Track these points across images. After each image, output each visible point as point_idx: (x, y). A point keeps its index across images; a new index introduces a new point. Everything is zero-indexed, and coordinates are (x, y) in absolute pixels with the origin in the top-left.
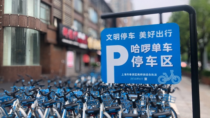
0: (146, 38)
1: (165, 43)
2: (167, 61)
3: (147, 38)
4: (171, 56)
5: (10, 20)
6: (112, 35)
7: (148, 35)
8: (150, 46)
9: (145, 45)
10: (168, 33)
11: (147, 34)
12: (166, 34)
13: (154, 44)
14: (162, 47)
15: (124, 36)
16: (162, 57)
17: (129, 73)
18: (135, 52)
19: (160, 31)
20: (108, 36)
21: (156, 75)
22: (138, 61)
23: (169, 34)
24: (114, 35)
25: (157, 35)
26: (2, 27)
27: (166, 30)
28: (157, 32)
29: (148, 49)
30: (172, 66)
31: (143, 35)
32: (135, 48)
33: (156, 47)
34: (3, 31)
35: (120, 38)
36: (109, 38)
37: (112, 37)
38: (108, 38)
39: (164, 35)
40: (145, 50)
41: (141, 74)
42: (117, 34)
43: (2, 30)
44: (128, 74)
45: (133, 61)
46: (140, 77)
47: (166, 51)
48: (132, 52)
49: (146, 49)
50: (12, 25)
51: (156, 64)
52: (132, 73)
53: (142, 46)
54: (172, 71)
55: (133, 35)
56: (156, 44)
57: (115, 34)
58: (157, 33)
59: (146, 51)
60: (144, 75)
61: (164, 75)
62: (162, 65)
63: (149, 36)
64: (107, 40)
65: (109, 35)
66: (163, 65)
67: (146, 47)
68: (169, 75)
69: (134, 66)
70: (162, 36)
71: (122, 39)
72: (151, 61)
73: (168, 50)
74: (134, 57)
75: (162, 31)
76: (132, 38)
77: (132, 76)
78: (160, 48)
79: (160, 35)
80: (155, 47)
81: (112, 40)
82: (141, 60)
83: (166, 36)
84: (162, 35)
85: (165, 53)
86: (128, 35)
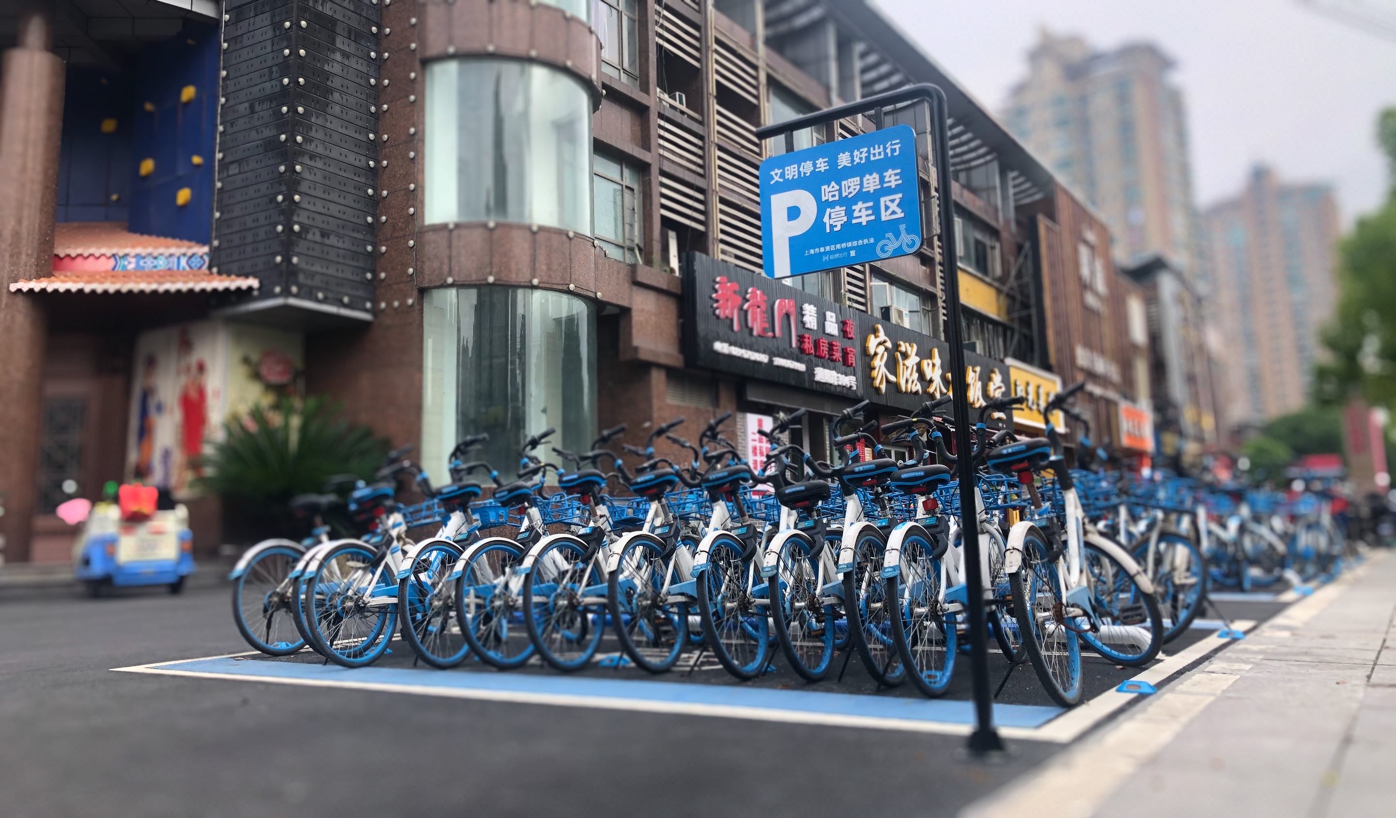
0: (850, 165)
1: (887, 171)
2: (893, 207)
3: (853, 164)
4: (900, 195)
5: (454, 253)
6: (781, 171)
7: (855, 158)
8: (859, 183)
9: (849, 180)
10: (893, 147)
11: (852, 156)
12: (888, 151)
13: (867, 176)
14: (882, 180)
15: (807, 167)
16: (882, 200)
17: (819, 248)
18: (831, 199)
19: (876, 146)
20: (773, 173)
21: (872, 240)
22: (836, 218)
23: (895, 149)
24: (786, 168)
25: (872, 156)
26: (415, 293)
27: (890, 143)
28: (872, 149)
29: (855, 189)
30: (902, 215)
31: (844, 160)
32: (829, 192)
33: (871, 182)
34: (421, 311)
35: (799, 172)
36: (777, 178)
37: (782, 175)
38: (774, 179)
39: (886, 154)
40: (849, 191)
41: (844, 245)
42: (792, 166)
43: (417, 307)
44: (817, 250)
45: (826, 219)
46: (841, 250)
47: (891, 186)
48: (823, 200)
49: (851, 190)
50: (462, 278)
51: (873, 218)
52: (824, 246)
53: (843, 183)
54: (902, 227)
55: (824, 162)
56: (871, 174)
57: (789, 168)
58: (872, 151)
59: (851, 193)
60: (849, 244)
61: (889, 239)
62: (884, 218)
63: (857, 160)
64: (772, 183)
65: (776, 171)
66: (885, 216)
67: (852, 185)
68: (897, 236)
69: (828, 230)
70: (882, 156)
71: (802, 176)
72: (862, 214)
73: (893, 184)
74: (828, 210)
75: (881, 146)
76: (822, 169)
77: (825, 253)
78: (878, 183)
79: (877, 154)
80: (868, 182)
81: (781, 180)
82: (843, 213)
83: (889, 155)
84: (882, 153)
85: (889, 191)
86: (815, 165)
